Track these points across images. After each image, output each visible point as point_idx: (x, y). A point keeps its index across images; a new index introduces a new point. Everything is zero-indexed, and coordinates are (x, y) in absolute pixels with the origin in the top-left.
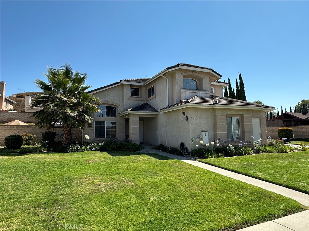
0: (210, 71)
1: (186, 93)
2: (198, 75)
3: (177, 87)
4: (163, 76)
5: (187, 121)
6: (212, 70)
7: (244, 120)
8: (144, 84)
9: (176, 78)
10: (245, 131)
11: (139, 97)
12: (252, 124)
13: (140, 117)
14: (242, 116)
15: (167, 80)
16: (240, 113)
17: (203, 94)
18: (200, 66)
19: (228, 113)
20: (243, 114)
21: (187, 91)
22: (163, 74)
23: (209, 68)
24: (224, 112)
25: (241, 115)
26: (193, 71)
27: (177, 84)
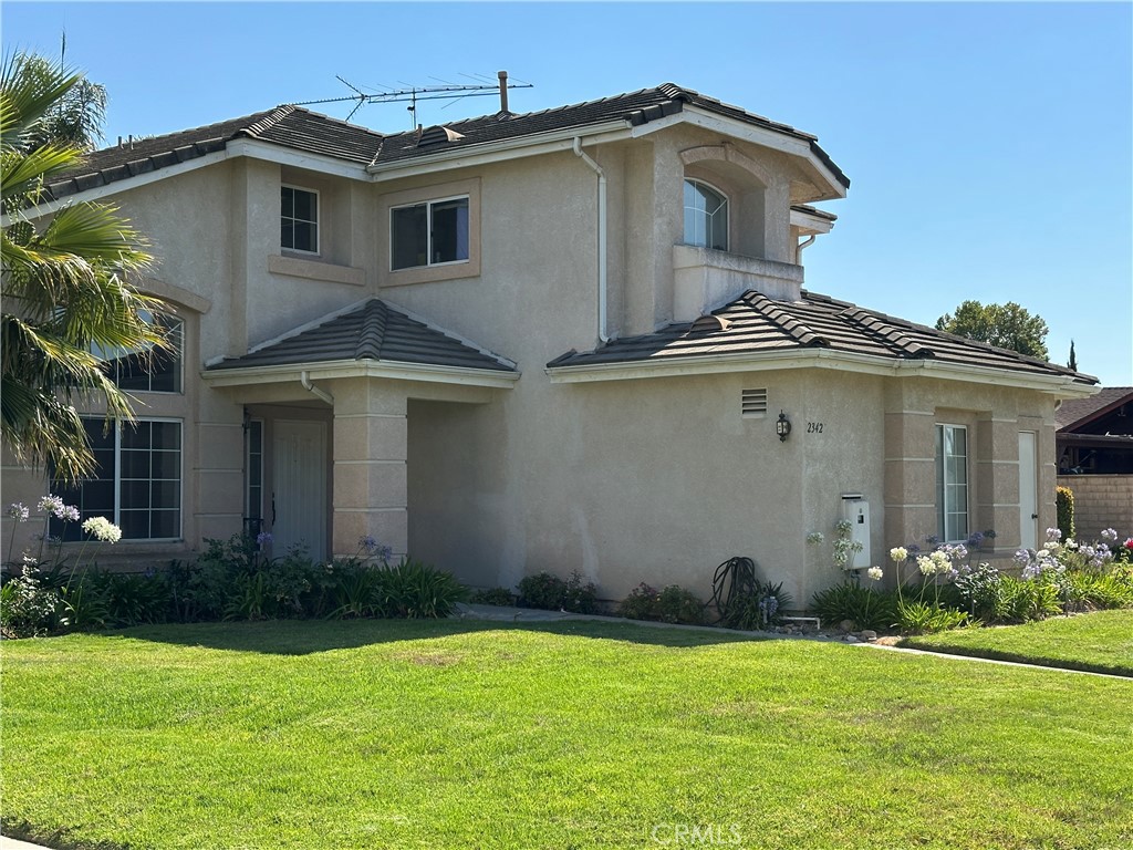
0: (801, 149)
1: (712, 271)
2: (744, 164)
3: (656, 231)
4: (585, 157)
5: (782, 440)
6: (811, 141)
7: (991, 442)
8: (373, 174)
9: (657, 176)
10: (995, 498)
11: (319, 259)
12: (1018, 465)
13: (409, 400)
14: (983, 422)
15: (602, 180)
16: (982, 405)
17: (775, 282)
18: (749, 111)
19: (943, 401)
20: (990, 413)
21: (715, 264)
22: (587, 143)
23: (797, 129)
24: (930, 397)
25: (976, 413)
26: (725, 141)
27: (660, 215)
